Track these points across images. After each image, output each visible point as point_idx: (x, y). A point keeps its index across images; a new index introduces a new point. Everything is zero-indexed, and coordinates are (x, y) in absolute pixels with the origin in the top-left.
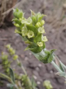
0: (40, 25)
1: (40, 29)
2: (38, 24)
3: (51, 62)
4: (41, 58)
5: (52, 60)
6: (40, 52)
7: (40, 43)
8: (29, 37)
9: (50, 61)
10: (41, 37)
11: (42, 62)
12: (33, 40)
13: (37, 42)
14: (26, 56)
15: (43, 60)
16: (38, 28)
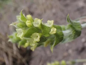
0: (30, 21)
1: (36, 23)
2: (28, 23)
3: (81, 27)
4: (72, 37)
5: (80, 25)
6: (63, 35)
7: (52, 30)
8: (38, 39)
9: (79, 27)
10: (46, 27)
11: (77, 37)
12: (44, 37)
13: (49, 34)
14: (67, 50)
15: (75, 36)
16: (33, 25)
